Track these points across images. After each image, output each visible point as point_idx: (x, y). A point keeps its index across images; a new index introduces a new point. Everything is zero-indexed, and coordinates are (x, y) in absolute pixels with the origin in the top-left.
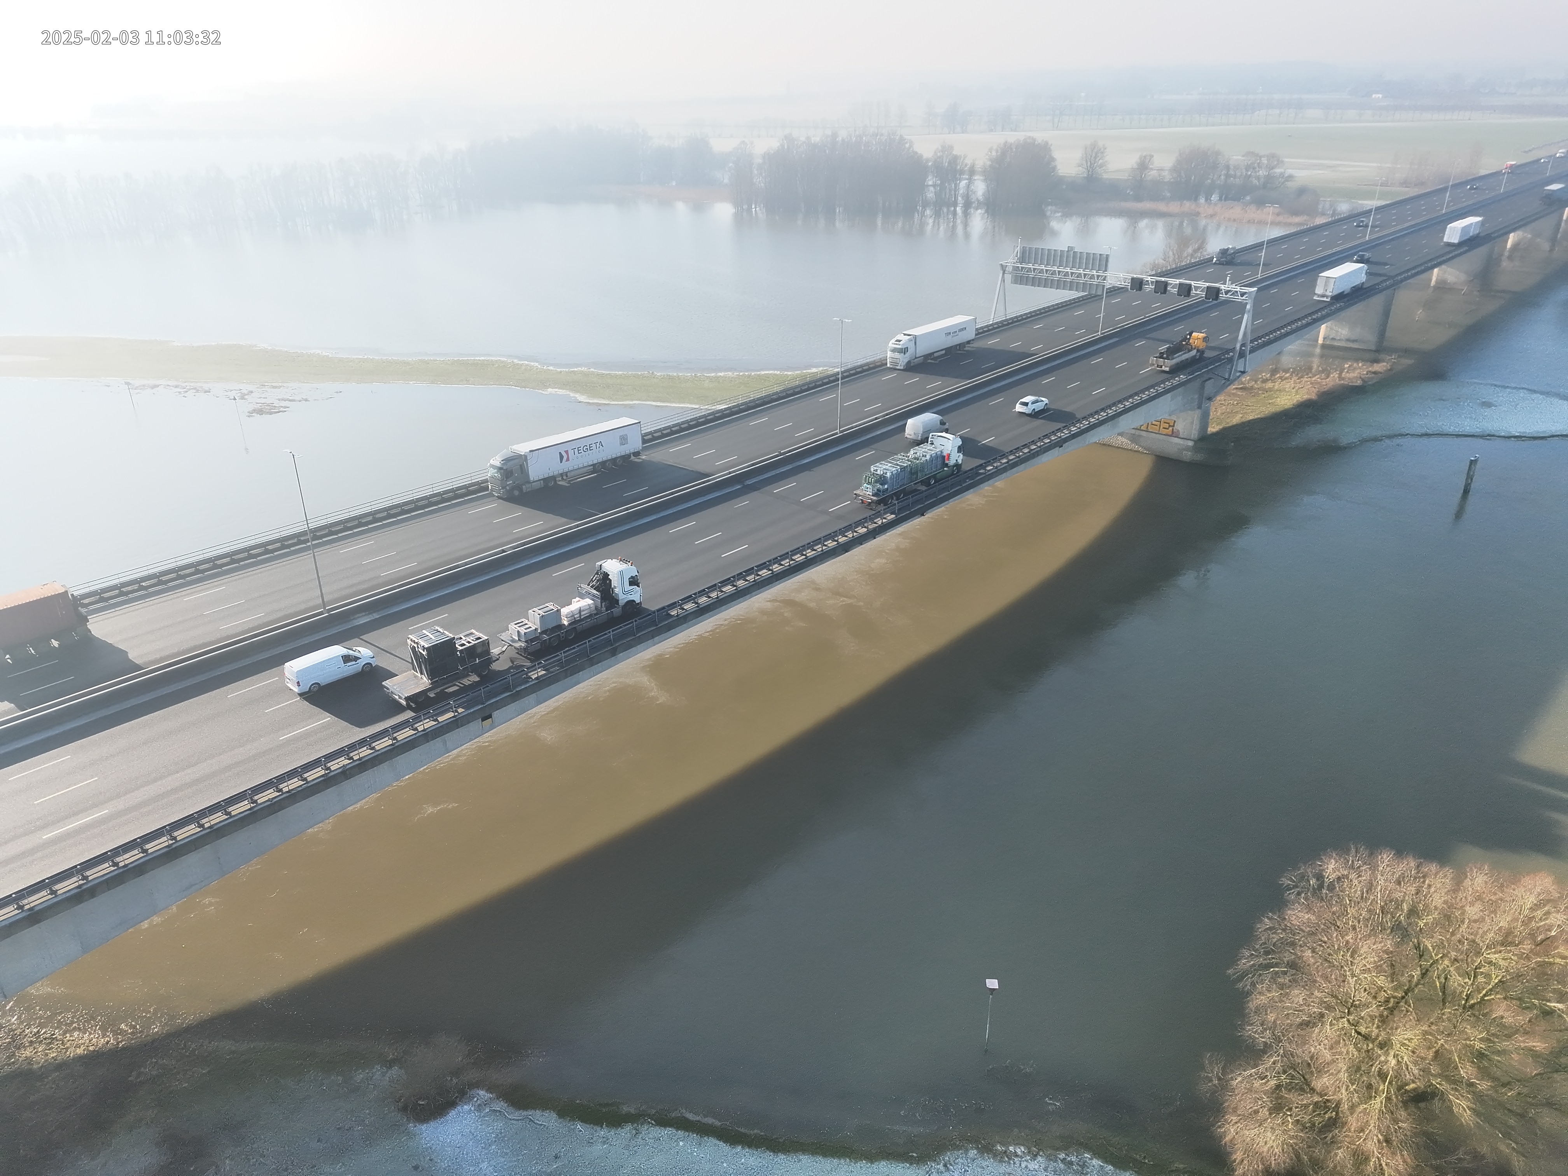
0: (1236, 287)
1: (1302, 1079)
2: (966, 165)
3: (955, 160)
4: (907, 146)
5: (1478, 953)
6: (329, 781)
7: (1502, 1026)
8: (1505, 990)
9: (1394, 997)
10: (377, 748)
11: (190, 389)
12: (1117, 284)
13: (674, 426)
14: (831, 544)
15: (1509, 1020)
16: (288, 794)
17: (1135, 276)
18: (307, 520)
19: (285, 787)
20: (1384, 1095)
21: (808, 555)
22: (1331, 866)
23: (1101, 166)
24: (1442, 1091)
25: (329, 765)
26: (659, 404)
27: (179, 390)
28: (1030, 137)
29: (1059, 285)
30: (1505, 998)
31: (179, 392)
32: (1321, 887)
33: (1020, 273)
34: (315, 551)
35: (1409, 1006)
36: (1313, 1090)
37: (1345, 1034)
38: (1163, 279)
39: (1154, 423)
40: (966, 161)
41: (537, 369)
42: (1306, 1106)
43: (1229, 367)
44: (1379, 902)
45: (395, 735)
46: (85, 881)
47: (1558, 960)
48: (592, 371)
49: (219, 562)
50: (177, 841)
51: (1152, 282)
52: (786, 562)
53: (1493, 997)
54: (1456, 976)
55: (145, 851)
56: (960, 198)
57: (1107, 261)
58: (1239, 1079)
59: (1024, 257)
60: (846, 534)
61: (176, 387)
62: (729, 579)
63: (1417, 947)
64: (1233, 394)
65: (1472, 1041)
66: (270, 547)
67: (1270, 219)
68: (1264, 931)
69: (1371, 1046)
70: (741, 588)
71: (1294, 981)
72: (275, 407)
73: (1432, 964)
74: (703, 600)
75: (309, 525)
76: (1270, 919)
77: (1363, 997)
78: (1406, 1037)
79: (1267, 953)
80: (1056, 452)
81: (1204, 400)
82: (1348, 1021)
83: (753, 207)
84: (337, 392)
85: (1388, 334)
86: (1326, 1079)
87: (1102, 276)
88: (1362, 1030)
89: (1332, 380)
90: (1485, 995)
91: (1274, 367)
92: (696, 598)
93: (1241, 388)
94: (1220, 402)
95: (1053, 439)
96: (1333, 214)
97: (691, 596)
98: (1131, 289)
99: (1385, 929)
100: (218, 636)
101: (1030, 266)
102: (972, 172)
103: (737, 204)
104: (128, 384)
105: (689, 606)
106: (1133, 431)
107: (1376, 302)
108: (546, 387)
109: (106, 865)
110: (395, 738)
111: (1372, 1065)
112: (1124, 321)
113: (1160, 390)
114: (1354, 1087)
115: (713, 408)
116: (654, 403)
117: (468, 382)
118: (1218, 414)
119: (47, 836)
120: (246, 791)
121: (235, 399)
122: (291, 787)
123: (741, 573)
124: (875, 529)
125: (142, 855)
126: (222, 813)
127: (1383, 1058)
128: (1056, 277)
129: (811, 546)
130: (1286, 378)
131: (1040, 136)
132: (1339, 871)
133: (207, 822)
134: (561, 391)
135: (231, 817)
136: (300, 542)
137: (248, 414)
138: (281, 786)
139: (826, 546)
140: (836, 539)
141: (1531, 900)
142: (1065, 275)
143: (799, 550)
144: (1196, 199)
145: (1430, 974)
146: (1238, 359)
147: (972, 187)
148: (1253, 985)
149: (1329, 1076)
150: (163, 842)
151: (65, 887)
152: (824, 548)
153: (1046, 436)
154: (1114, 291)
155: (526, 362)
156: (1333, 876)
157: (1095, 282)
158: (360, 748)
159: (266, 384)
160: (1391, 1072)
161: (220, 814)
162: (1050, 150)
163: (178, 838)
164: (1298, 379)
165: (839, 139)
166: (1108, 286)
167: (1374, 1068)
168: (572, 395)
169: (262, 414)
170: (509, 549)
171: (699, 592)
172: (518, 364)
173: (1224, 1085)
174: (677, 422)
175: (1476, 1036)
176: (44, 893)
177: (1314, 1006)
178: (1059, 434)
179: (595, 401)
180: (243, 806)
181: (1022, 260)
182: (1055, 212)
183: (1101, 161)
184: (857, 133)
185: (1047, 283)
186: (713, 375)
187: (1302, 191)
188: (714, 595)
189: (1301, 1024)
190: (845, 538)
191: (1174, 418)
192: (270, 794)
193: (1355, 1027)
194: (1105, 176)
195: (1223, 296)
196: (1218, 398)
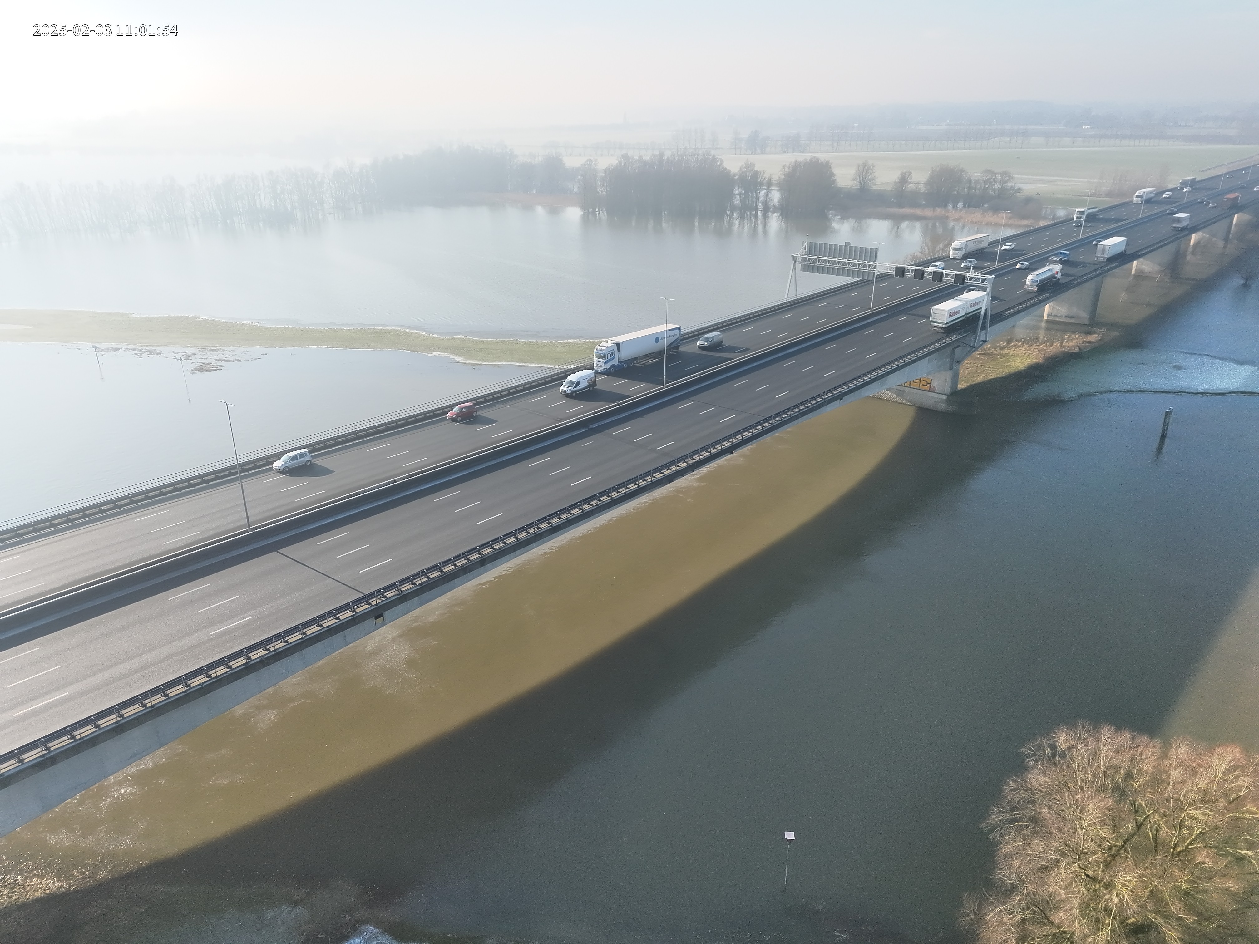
0: (978, 275)
1: (1043, 915)
2: (765, 179)
3: (756, 174)
4: (718, 163)
5: (1182, 809)
6: (249, 669)
7: (1204, 870)
8: (1204, 840)
9: (1115, 846)
10: (290, 641)
11: (145, 352)
12: (885, 272)
13: (533, 381)
14: (658, 476)
15: (1209, 864)
16: (215, 679)
17: (899, 266)
18: (237, 456)
19: (213, 673)
20: (1110, 928)
21: (640, 484)
22: (1062, 738)
23: (871, 180)
24: (1156, 924)
25: (250, 655)
26: (521, 364)
27: (136, 352)
28: (814, 157)
29: (839, 272)
30: (1205, 847)
31: (136, 354)
32: (1054, 755)
33: (808, 263)
34: (242, 481)
35: (1128, 853)
36: (1051, 923)
37: (1077, 876)
38: (921, 268)
39: (915, 381)
40: (765, 176)
41: (424, 336)
42: (1046, 936)
43: (974, 336)
44: (1102, 767)
45: (304, 631)
46: (47, 751)
47: (1247, 816)
48: (468, 338)
49: (164, 490)
50: (124, 718)
51: (912, 271)
52: (622, 490)
53: (1195, 846)
54: (1164, 828)
55: (97, 726)
56: (760, 204)
57: (876, 253)
58: (992, 914)
59: (811, 250)
60: (670, 468)
61: (134, 350)
62: (576, 504)
63: (1133, 804)
64: (977, 358)
65: (1179, 882)
66: (206, 478)
67: (1003, 222)
68: (1010, 791)
69: (1098, 886)
70: (586, 511)
71: (1035, 833)
72: (214, 366)
73: (1145, 818)
74: (555, 521)
75: (238, 460)
76: (1015, 781)
77: (1091, 846)
78: (1126, 879)
79: (1012, 810)
80: (837, 402)
81: (954, 363)
82: (1079, 865)
83: (597, 210)
84: (263, 354)
85: (1099, 311)
86: (1062, 914)
87: (873, 265)
88: (1090, 873)
89: (1056, 348)
90: (1189, 844)
91: (1009, 337)
92: (550, 519)
93: (983, 354)
94: (967, 365)
95: (835, 393)
96: (1053, 219)
97: (545, 517)
98: (895, 276)
99: (1107, 790)
100: (162, 550)
101: (816, 257)
102: (770, 184)
103: (584, 207)
104: (95, 347)
105: (545, 526)
106: (899, 388)
107: (1090, 287)
108: (431, 351)
109: (66, 738)
110: (304, 633)
111: (1099, 903)
112: (889, 300)
113: (920, 355)
114: (1085, 920)
115: (565, 367)
116: (518, 364)
117: (369, 346)
118: (966, 374)
119: (17, 713)
120: (181, 676)
121: (181, 360)
122: (218, 674)
123: (586, 499)
124: (693, 464)
125: (95, 730)
126: (161, 695)
127: (1107, 897)
128: (836, 266)
129: (642, 477)
130: (1019, 346)
131: (822, 157)
132: (1069, 741)
133: (149, 702)
134: (443, 353)
135: (169, 698)
136: (230, 474)
137: (192, 372)
138: (210, 673)
139: (654, 477)
140: (662, 471)
141: (1225, 766)
142: (843, 265)
143: (633, 481)
144: (945, 206)
145: (1143, 827)
146: (980, 331)
147: (770, 196)
148: (1002, 836)
149: (1064, 911)
150: (113, 719)
151: (30, 757)
152: (653, 479)
153: (830, 391)
154: (882, 277)
155: (416, 331)
156: (1064, 746)
157: (867, 270)
158: (275, 642)
159: (207, 348)
160: (1115, 909)
161: (160, 695)
162: (830, 167)
163: (125, 716)
164: (1028, 347)
165: (665, 158)
166: (877, 273)
167: (1101, 905)
168: (452, 357)
169: (203, 372)
170: (399, 479)
171: (552, 514)
172: (408, 333)
173: (980, 919)
174: (536, 378)
175: (1182, 879)
176: (13, 761)
177: (1051, 853)
178: (839, 389)
179: (471, 362)
180: (179, 689)
181: (809, 252)
182: (836, 215)
183: (870, 176)
184: (679, 153)
185: (829, 271)
186: (564, 341)
187: (1028, 200)
188: (564, 516)
189: (1041, 868)
190: (669, 471)
191: (931, 377)
192: (201, 679)
193: (1085, 870)
194: (874, 188)
195: (968, 282)
196: (966, 362)
